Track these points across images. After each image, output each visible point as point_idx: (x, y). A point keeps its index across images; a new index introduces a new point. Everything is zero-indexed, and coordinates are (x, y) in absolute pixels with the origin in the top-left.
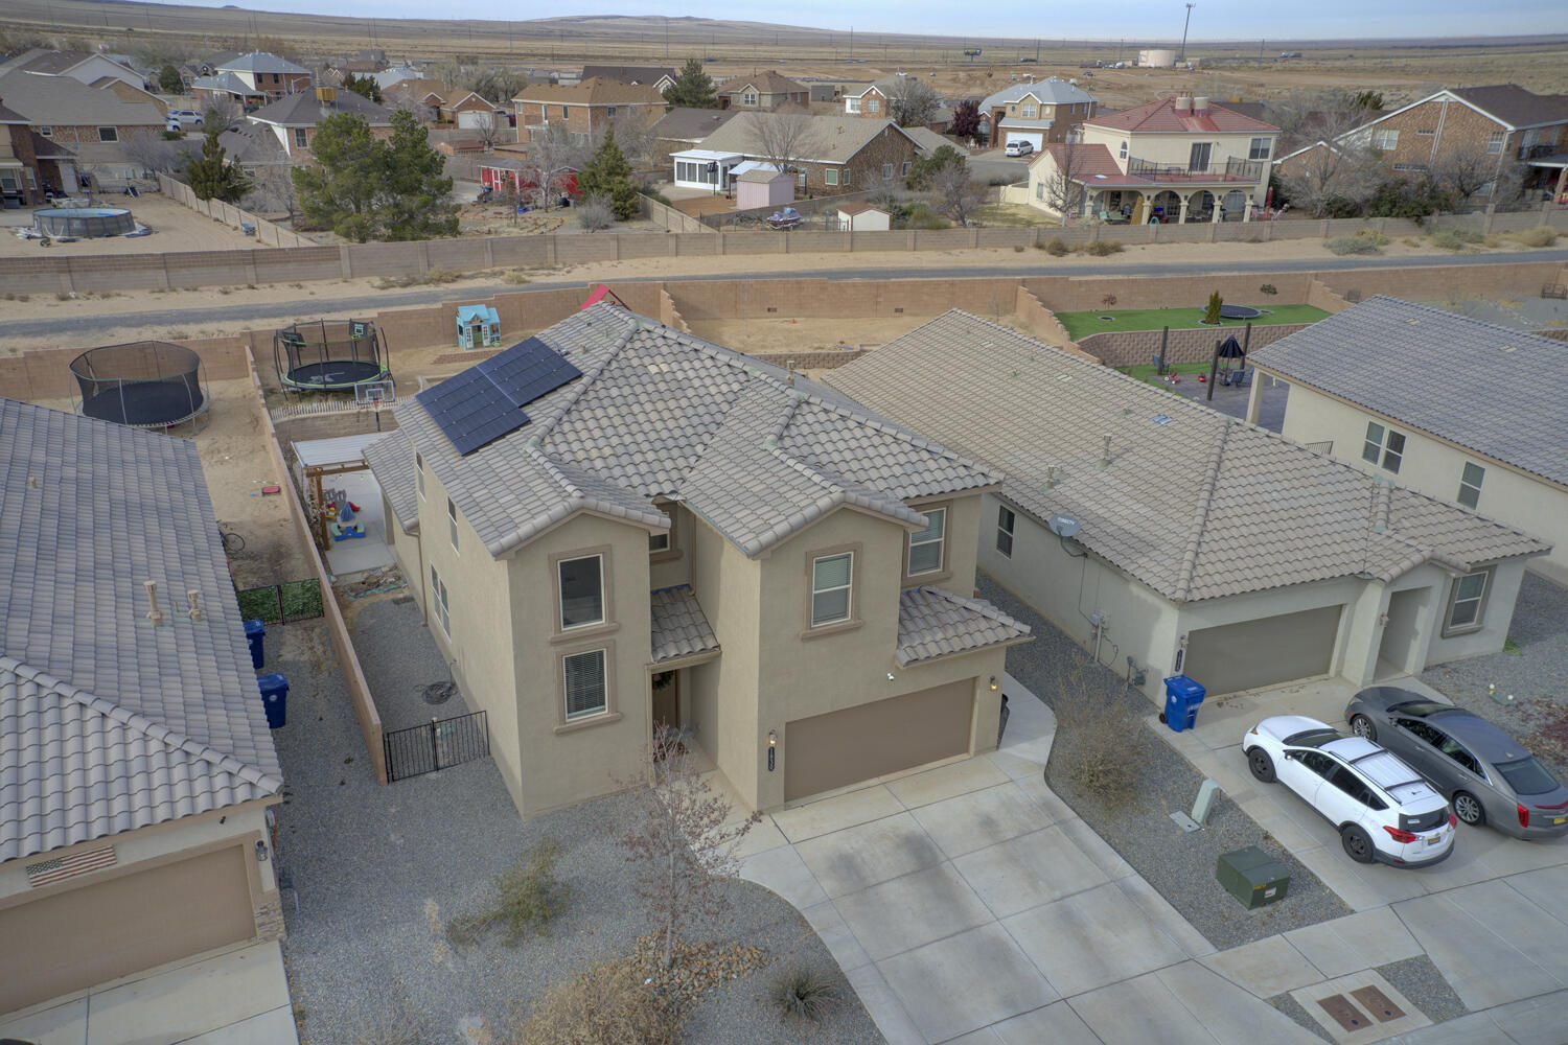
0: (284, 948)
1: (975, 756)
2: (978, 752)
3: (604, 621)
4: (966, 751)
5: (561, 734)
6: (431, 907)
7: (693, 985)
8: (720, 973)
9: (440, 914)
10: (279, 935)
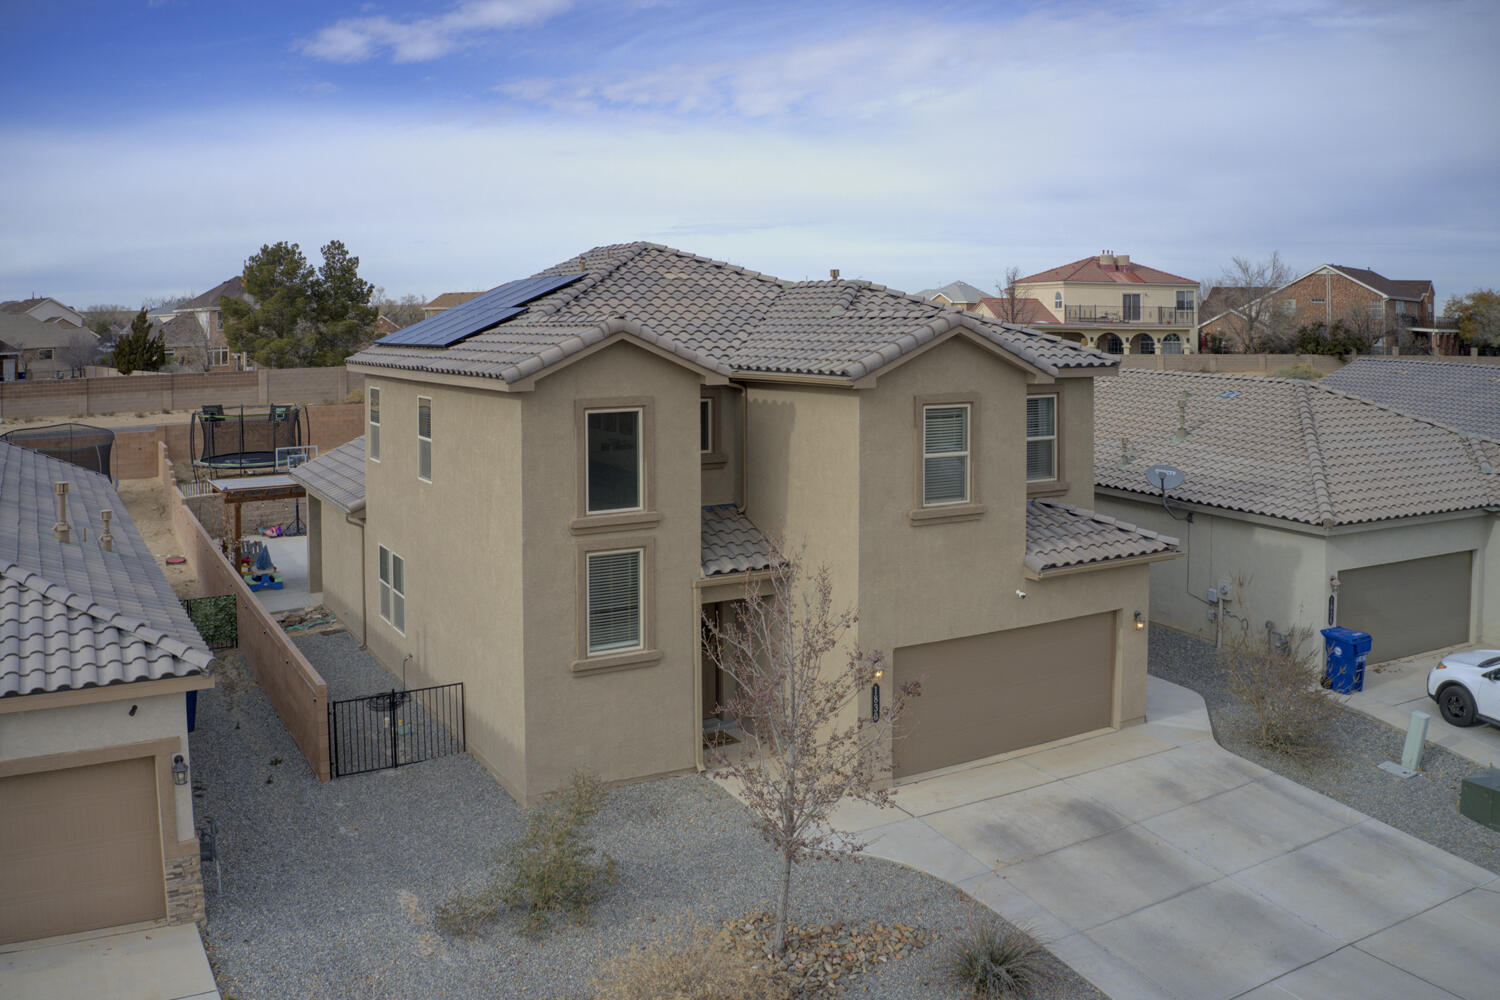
0: (205, 936)
1: (1122, 727)
2: (1127, 723)
3: (641, 507)
4: (1109, 724)
5: (582, 673)
6: (407, 899)
7: (825, 970)
8: (862, 955)
9: (420, 905)
10: (197, 915)
